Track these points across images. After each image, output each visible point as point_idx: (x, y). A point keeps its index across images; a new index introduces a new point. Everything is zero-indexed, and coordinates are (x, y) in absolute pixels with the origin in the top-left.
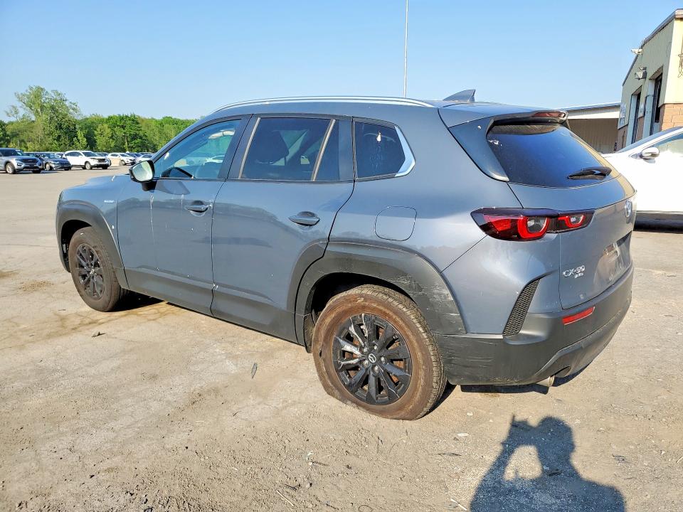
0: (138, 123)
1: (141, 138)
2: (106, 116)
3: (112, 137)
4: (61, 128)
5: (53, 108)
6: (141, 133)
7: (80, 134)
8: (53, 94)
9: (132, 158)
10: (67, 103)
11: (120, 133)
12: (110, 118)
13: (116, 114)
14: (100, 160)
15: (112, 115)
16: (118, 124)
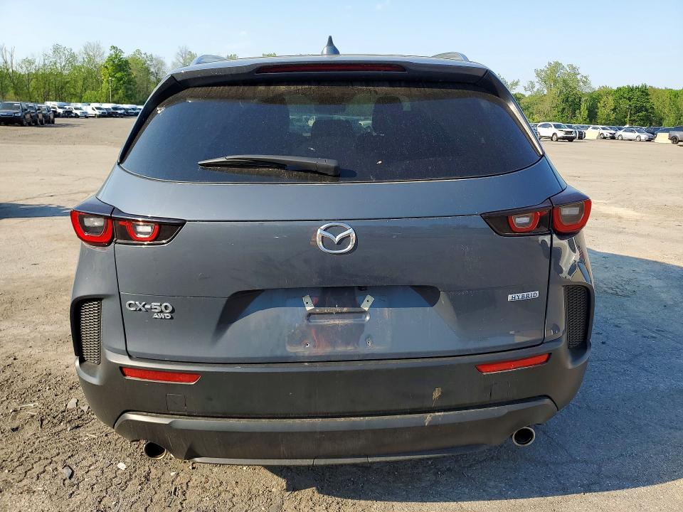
0: (647, 95)
1: (647, 110)
2: (615, 88)
3: (614, 110)
4: (567, 101)
5: (564, 81)
6: (648, 106)
7: (584, 107)
8: (567, 68)
9: (613, 132)
10: (579, 77)
11: (624, 105)
12: (619, 89)
13: (625, 85)
14: (567, 133)
15: (621, 86)
16: (625, 95)
